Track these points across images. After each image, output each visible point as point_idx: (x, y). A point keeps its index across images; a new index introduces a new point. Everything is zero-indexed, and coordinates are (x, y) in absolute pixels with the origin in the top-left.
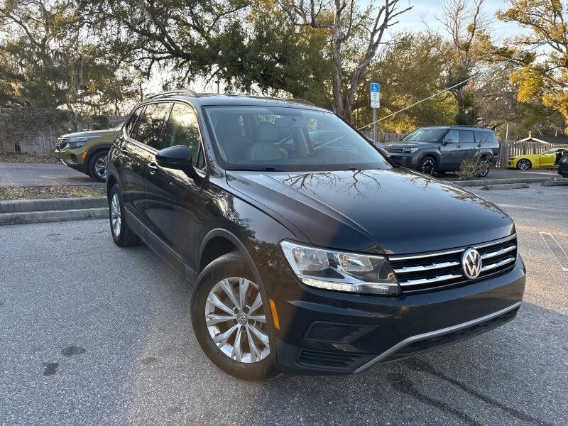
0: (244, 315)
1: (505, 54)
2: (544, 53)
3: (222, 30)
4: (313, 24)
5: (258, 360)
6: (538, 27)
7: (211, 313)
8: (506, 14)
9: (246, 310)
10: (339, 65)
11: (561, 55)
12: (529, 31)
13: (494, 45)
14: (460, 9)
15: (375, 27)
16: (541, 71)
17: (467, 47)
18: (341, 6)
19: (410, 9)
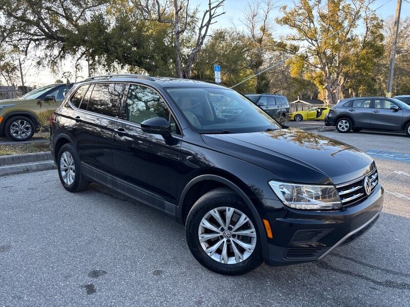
0: (227, 232)
1: (282, 46)
2: (304, 46)
3: (89, 20)
4: (159, 20)
5: (241, 261)
6: (300, 29)
7: (202, 234)
8: (281, 21)
9: (230, 229)
10: (179, 50)
11: (314, 48)
12: (294, 32)
13: (275, 40)
14: (254, 16)
15: (202, 24)
16: (304, 58)
17: (260, 41)
18: (179, 8)
19: (224, 13)
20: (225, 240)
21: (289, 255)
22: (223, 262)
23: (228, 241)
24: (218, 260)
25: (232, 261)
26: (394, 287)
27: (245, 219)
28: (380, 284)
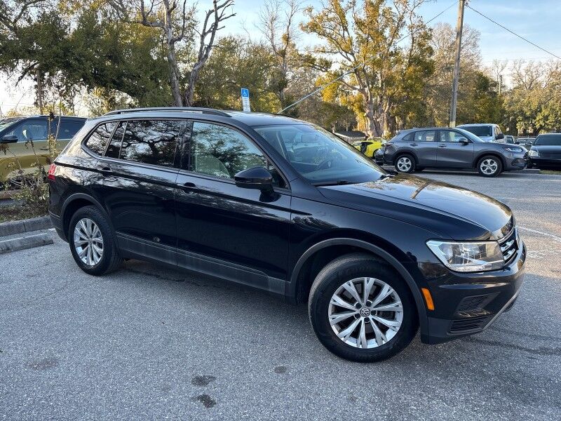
1: (309, 61)
2: (338, 61)
4: (144, 23)
5: (384, 343)
6: (329, 36)
8: (307, 27)
11: (349, 63)
12: (324, 42)
13: (300, 53)
14: (273, 20)
15: (204, 30)
16: (338, 76)
17: (283, 53)
18: (171, 6)
19: (233, 15)
20: (362, 318)
21: (454, 328)
22: (361, 347)
23: (367, 320)
24: (354, 345)
25: (372, 344)
26: (551, 354)
27: (389, 290)
28: (535, 352)
